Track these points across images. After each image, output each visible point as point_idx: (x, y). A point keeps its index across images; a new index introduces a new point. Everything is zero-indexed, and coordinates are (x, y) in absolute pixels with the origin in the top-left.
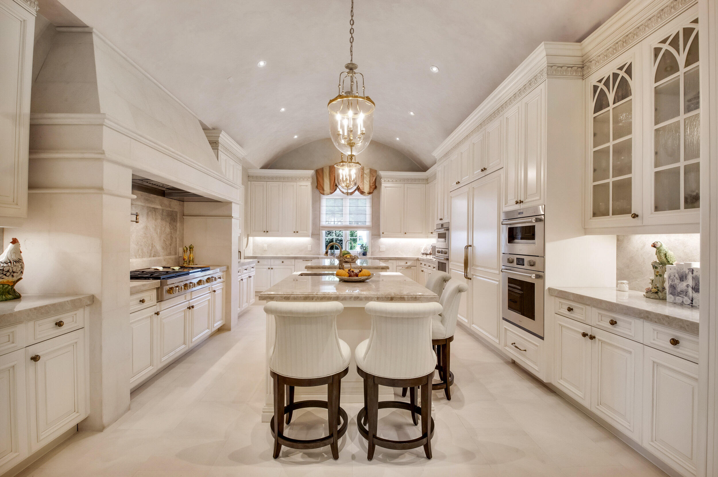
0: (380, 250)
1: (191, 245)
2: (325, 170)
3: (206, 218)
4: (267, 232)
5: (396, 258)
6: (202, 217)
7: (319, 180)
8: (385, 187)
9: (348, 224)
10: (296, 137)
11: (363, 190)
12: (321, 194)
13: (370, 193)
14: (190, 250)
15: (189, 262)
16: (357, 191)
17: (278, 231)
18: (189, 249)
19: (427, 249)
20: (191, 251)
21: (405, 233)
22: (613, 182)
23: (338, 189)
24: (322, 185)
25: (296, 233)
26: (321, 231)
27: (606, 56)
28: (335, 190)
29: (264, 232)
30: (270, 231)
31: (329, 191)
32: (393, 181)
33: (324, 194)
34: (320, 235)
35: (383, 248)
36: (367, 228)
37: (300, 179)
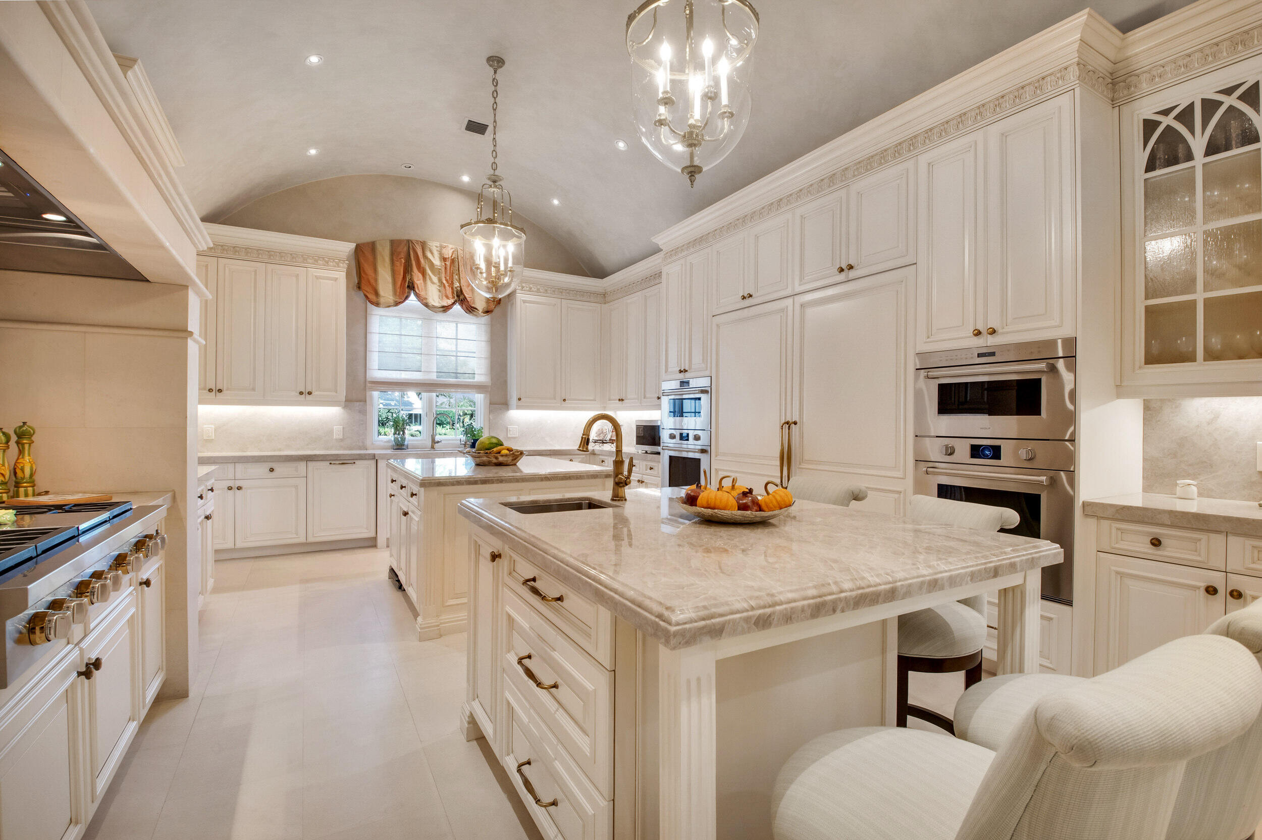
0: (509, 436)
1: (24, 423)
2: (379, 247)
3: (85, 332)
4: (220, 391)
5: (550, 450)
6: (68, 328)
7: (364, 271)
8: (524, 302)
9: (433, 377)
10: (313, 152)
11: (474, 303)
12: (369, 304)
13: (487, 312)
14: (17, 443)
15: (17, 485)
16: (457, 304)
17: (254, 389)
18: (14, 438)
19: (604, 431)
20: (27, 446)
21: (564, 400)
22: (1205, 300)
23: (412, 297)
24: (372, 281)
25: (305, 395)
26: (368, 393)
27: (1186, 66)
28: (407, 298)
29: (210, 390)
30: (228, 389)
31: (391, 297)
32: (538, 289)
33: (377, 304)
34: (366, 401)
35: (514, 431)
36: (479, 388)
37: (316, 261)
